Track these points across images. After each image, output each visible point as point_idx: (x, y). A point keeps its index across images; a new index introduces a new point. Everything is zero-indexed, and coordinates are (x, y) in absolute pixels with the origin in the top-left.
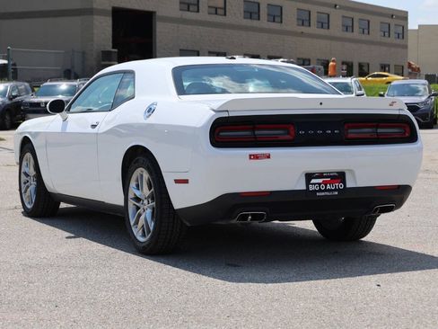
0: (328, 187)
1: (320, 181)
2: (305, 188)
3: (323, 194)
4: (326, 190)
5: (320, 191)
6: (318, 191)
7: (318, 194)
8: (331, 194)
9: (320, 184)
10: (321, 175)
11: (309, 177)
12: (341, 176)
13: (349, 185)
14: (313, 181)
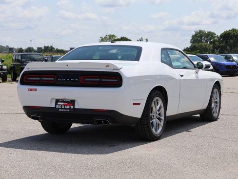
0: (66, 107)
1: (62, 103)
2: (54, 106)
3: (62, 110)
4: (64, 109)
5: (61, 108)
6: (60, 109)
7: (60, 110)
8: (66, 110)
9: (62, 105)
10: (62, 101)
11: (57, 101)
12: (72, 102)
13: (76, 107)
14: (59, 103)
